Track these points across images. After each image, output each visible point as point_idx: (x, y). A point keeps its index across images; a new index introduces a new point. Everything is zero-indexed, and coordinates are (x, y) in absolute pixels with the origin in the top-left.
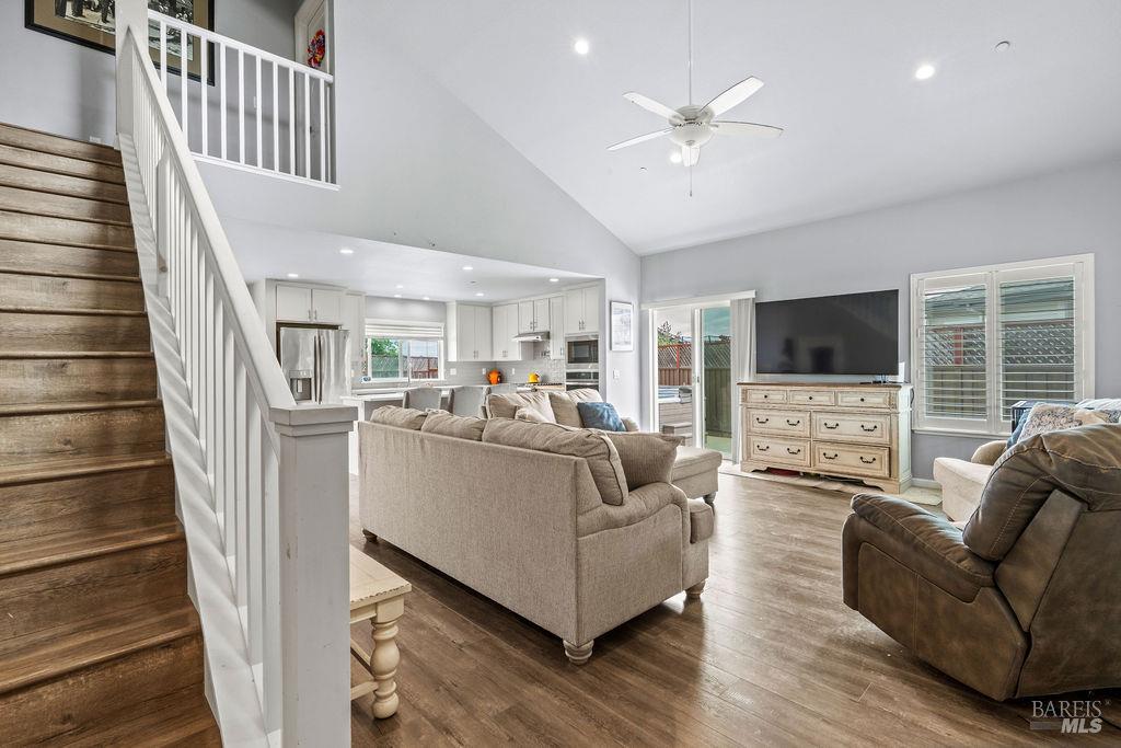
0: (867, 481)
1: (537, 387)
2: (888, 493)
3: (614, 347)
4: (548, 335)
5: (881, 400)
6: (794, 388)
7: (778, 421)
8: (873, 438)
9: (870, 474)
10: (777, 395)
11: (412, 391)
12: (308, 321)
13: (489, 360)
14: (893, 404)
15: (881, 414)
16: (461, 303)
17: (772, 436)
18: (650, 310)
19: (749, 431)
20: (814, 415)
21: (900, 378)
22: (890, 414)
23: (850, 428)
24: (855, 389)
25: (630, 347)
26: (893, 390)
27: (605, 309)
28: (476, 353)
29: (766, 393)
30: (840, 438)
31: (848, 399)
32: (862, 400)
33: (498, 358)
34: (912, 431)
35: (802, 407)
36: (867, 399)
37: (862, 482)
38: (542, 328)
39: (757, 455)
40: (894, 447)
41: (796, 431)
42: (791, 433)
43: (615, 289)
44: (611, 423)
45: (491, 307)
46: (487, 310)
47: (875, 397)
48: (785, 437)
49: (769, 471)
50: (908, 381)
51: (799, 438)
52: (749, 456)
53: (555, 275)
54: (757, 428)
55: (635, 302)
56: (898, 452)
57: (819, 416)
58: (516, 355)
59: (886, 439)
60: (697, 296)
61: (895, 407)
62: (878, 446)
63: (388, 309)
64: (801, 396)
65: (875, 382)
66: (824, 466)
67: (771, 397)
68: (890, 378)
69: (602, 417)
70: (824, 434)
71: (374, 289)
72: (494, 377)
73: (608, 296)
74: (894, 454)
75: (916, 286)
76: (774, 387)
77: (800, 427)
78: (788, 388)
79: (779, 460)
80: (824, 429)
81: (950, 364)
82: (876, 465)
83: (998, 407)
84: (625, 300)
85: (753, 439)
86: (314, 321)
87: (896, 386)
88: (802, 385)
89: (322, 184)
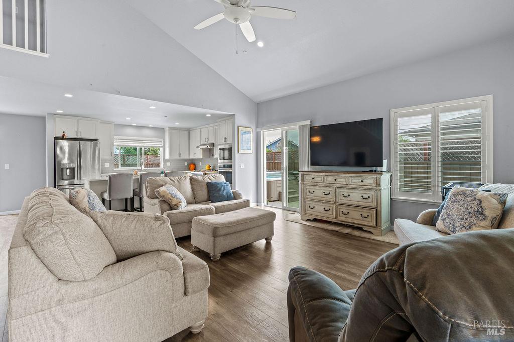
0: (365, 228)
1: (207, 172)
2: (375, 235)
3: (241, 151)
4: (213, 145)
5: (372, 182)
6: (327, 174)
7: (319, 192)
8: (367, 203)
9: (366, 224)
10: (319, 178)
11: (112, 175)
12: (75, 136)
13: (187, 158)
14: (378, 184)
15: (372, 190)
16: (171, 129)
17: (316, 201)
18: (262, 131)
19: (305, 197)
20: (337, 189)
21: (384, 168)
22: (376, 190)
23: (356, 197)
24: (358, 175)
25: (251, 152)
26: (378, 176)
27: (235, 131)
28: (180, 155)
29: (313, 176)
30: (350, 203)
31: (355, 181)
32: (362, 181)
33: (192, 157)
34: (391, 199)
35: (331, 185)
36: (365, 181)
37: (362, 228)
38: (211, 141)
39: (309, 211)
40: (379, 209)
41: (328, 198)
42: (325, 199)
43: (241, 120)
44: (225, 193)
45: (189, 130)
46: (187, 133)
47: (369, 180)
48: (323, 202)
49: (315, 220)
50: (389, 170)
51: (330, 202)
52: (305, 212)
53: (209, 112)
54: (309, 196)
55: (253, 127)
56: (381, 212)
57: (340, 190)
58: (199, 155)
59: (374, 204)
60: (284, 123)
61: (379, 185)
62: (370, 208)
63: (130, 131)
64: (330, 179)
65: (370, 171)
66: (342, 218)
67: (316, 179)
68: (379, 169)
69: (220, 190)
70: (343, 200)
71: (120, 121)
72: (192, 167)
73: (237, 123)
74: (379, 213)
75: (393, 116)
76: (317, 174)
77: (330, 196)
78: (324, 174)
79: (319, 214)
80: (342, 198)
81: (422, 161)
82: (369, 219)
83: (438, 186)
84: (247, 126)
85: (307, 202)
86: (79, 137)
87: (381, 173)
88: (331, 172)
89: (38, 53)
